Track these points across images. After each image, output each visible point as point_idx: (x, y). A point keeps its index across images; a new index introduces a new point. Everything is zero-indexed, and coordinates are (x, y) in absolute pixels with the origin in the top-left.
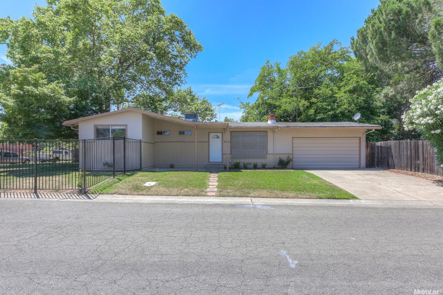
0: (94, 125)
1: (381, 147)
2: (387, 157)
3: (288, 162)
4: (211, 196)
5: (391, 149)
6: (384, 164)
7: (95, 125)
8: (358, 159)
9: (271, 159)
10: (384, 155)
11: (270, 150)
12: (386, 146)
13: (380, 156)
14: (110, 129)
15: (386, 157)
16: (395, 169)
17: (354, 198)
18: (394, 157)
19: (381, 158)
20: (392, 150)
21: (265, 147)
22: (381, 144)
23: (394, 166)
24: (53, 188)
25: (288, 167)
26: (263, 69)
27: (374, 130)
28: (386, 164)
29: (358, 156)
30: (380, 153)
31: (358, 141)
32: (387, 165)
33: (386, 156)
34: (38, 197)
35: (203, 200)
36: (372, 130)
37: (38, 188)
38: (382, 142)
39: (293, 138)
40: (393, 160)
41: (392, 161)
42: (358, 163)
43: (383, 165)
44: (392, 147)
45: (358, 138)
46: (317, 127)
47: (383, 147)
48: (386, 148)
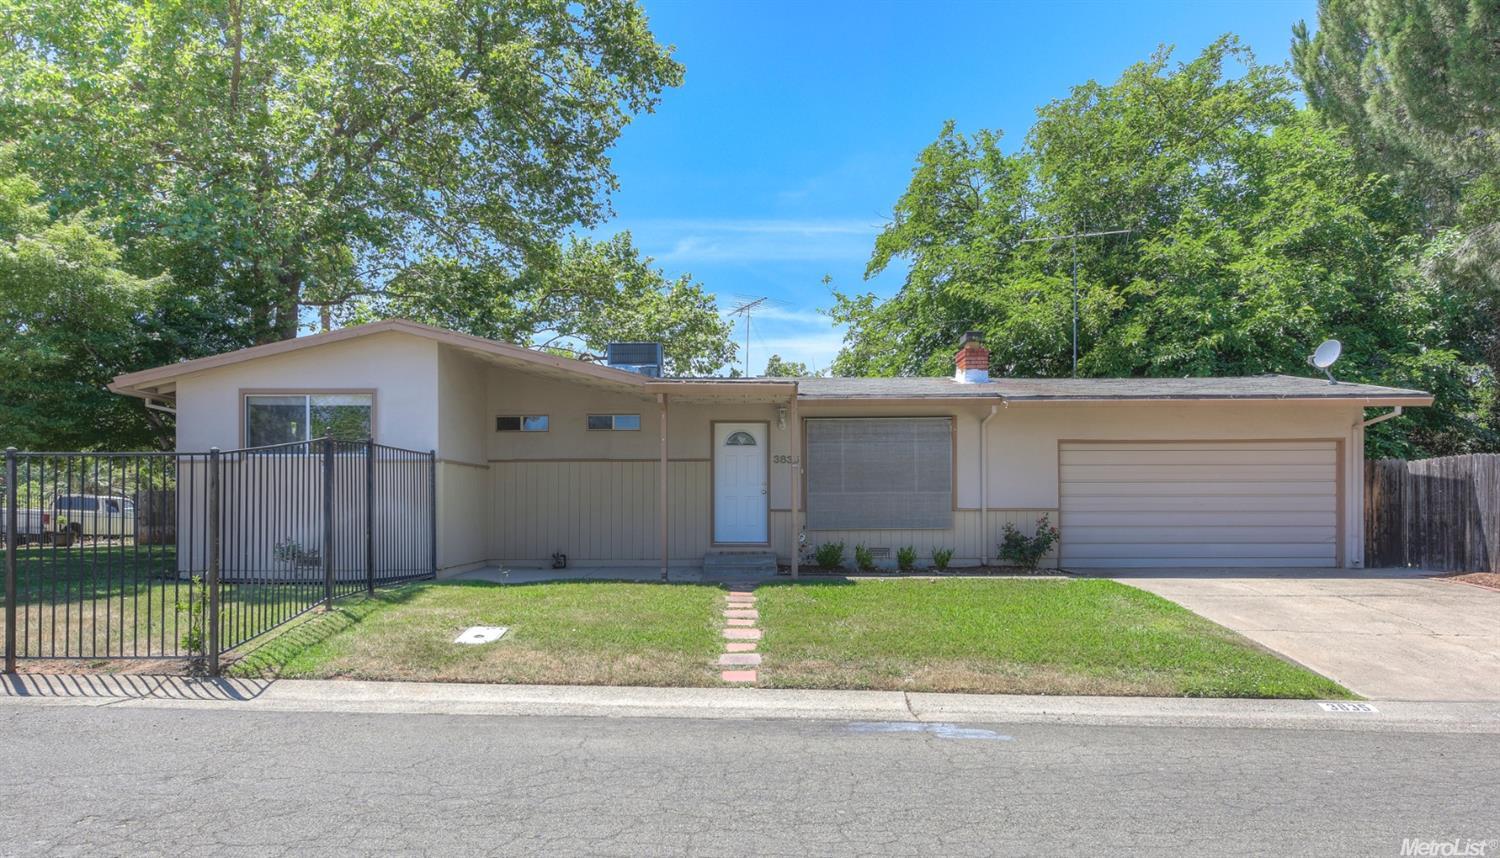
0: (240, 390)
1: (1429, 479)
2: (1456, 523)
3: (1042, 545)
4: (738, 685)
5: (1472, 488)
6: (1442, 552)
7: (243, 392)
8: (1333, 531)
9: (970, 532)
10: (1442, 513)
11: (968, 492)
12: (1451, 477)
13: (1424, 516)
14: (304, 407)
15: (1450, 522)
16: (1489, 570)
17: (1334, 692)
18: (1484, 523)
19: (1430, 525)
20: (1478, 493)
21: (944, 481)
22: (1428, 466)
23: (1486, 559)
24: (84, 654)
25: (1042, 563)
26: (931, 157)
27: (1398, 411)
28: (1452, 549)
29: (1332, 519)
30: (1423, 505)
31: (1332, 457)
32: (1456, 558)
33: (1449, 518)
34: (22, 691)
35: (706, 704)
36: (1390, 409)
37: (19, 651)
38: (1435, 462)
39: (1061, 442)
40: (1482, 536)
41: (1477, 538)
42: (1332, 549)
43: (1439, 557)
44: (1478, 478)
45: (1334, 445)
46: (1162, 397)
47: (1435, 479)
48: (1452, 485)
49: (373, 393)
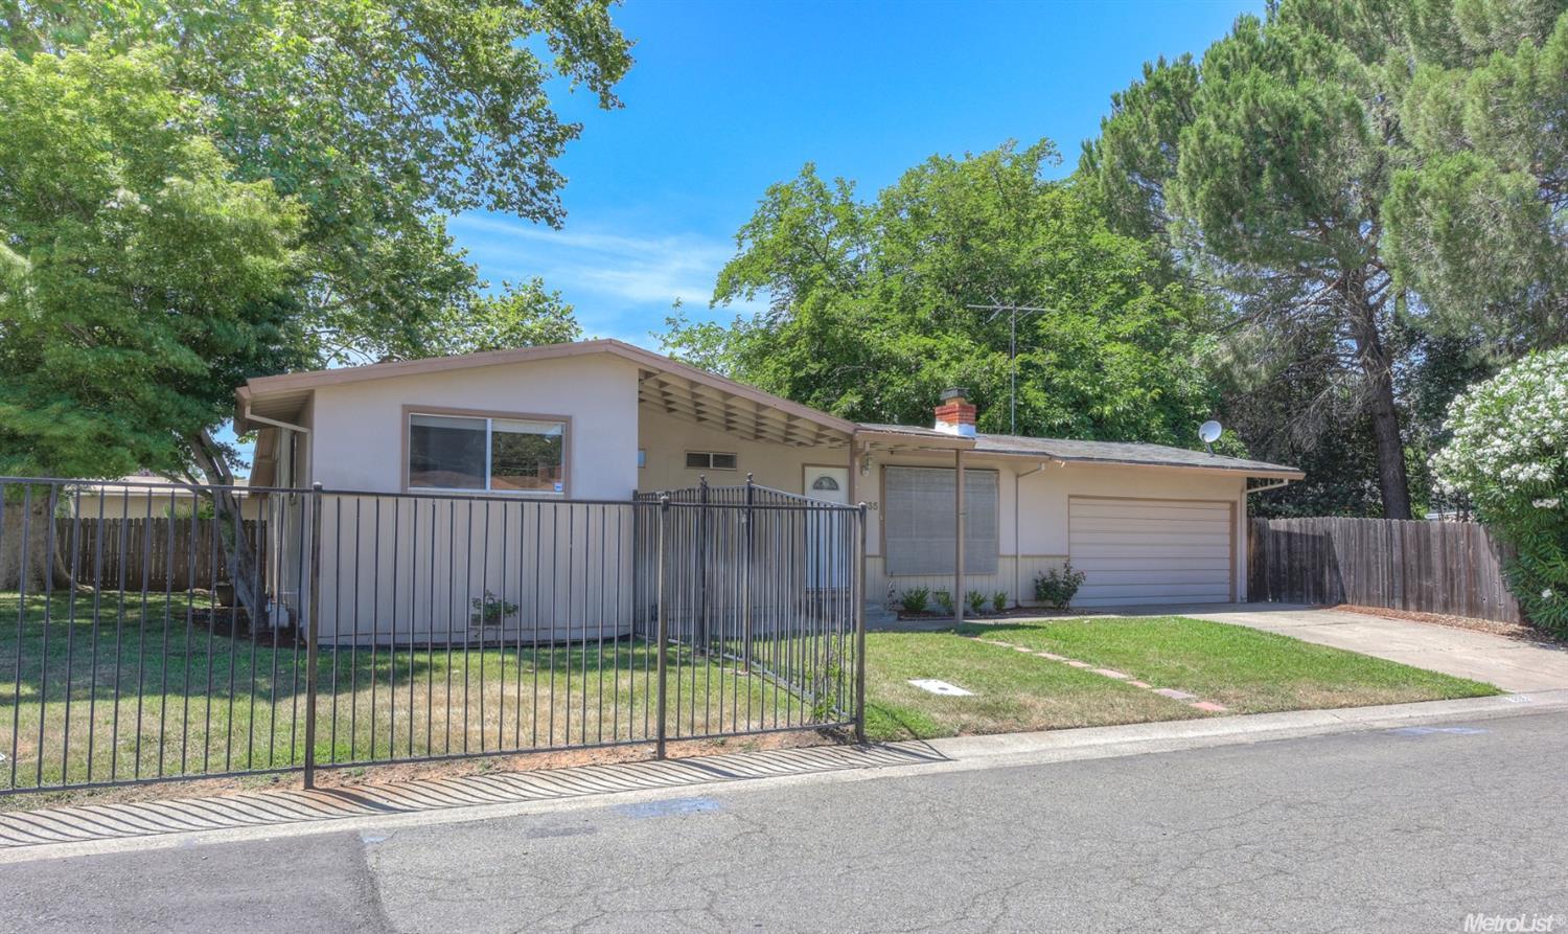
0: (404, 406)
1: (1289, 535)
2: (1314, 568)
5: (1330, 544)
6: (1302, 589)
7: (407, 409)
8: (1228, 574)
9: (1009, 578)
10: (1301, 560)
11: (1006, 545)
12: (1310, 533)
13: (1284, 562)
15: (1309, 567)
16: (1346, 603)
18: (1341, 568)
19: (1290, 569)
20: (1335, 546)
21: (990, 531)
22: (1289, 525)
23: (1344, 595)
27: (1286, 483)
28: (1311, 587)
29: (1227, 564)
30: (1284, 553)
31: (1227, 515)
32: (1315, 594)
33: (1308, 563)
36: (1281, 481)
38: (1295, 521)
39: (1071, 496)
40: (1339, 578)
41: (1335, 579)
42: (1226, 588)
43: (1298, 593)
44: (1337, 536)
45: (1228, 506)
47: (1296, 534)
48: (1310, 539)
49: (566, 421)
